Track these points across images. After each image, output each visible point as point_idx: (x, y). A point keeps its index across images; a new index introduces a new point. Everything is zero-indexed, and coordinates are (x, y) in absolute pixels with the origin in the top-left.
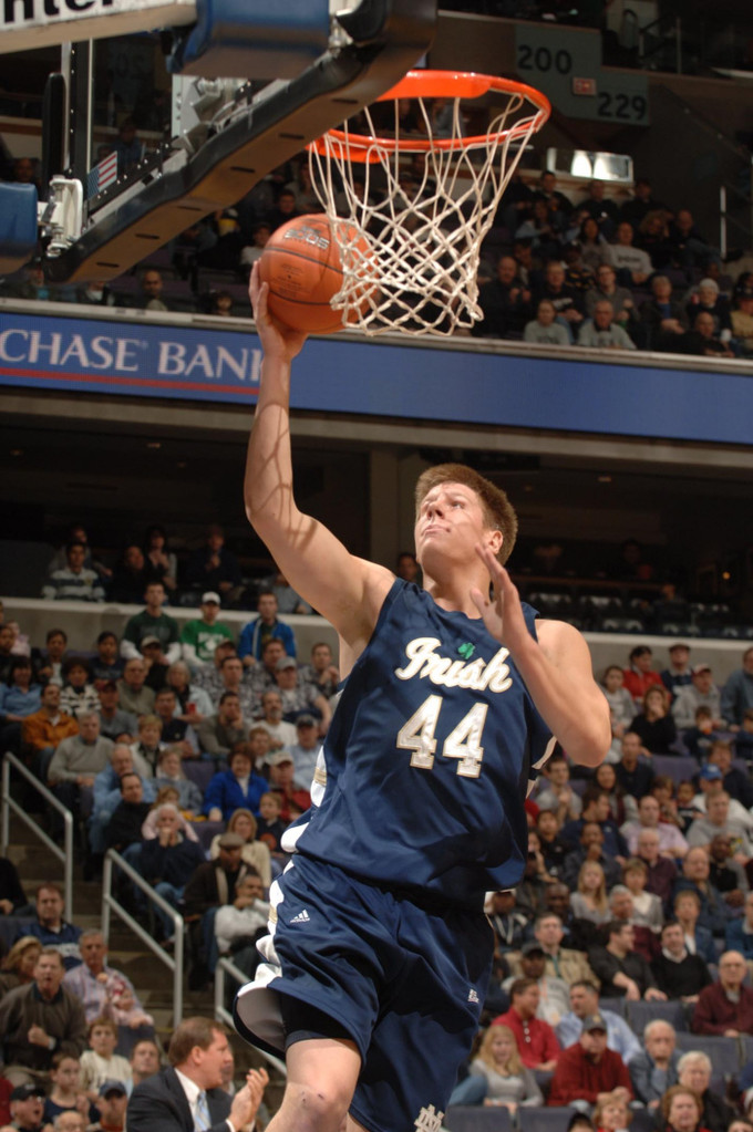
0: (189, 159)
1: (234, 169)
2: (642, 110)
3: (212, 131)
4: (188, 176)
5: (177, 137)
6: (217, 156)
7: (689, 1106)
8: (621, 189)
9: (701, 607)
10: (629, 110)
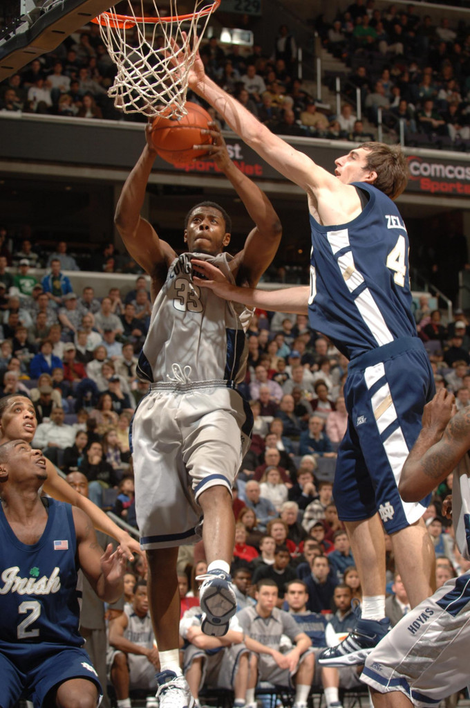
0: (30, 26)
1: (54, 31)
2: (257, 8)
3: (42, 12)
4: (29, 35)
5: (23, 15)
6: (45, 25)
7: (281, 530)
8: (247, 49)
9: (287, 268)
10: (251, 8)
